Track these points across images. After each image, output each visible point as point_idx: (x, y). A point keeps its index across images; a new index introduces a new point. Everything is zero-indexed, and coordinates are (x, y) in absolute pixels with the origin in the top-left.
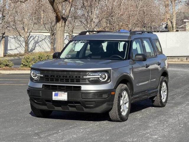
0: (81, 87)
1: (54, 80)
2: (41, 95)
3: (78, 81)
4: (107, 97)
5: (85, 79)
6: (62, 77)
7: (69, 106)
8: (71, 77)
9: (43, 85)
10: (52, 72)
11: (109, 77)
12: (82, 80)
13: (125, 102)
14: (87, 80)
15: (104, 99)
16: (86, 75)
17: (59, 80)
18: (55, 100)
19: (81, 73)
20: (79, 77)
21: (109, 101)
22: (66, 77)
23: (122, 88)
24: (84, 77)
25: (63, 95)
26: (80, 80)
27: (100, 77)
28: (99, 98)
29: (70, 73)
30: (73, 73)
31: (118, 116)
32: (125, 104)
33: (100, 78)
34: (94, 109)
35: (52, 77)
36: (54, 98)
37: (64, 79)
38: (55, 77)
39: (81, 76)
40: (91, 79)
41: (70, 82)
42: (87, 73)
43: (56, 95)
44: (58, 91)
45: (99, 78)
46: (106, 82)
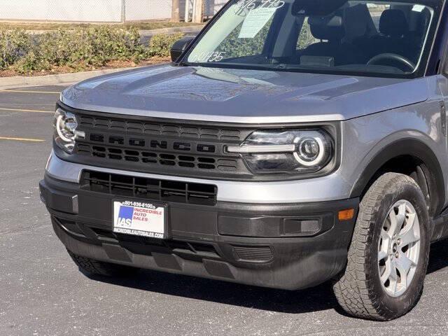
0: (216, 187)
1: (124, 154)
2: (76, 209)
3: (207, 163)
4: (318, 230)
5: (234, 157)
6: (148, 147)
7: (179, 255)
8: (181, 146)
9: (84, 171)
10: (117, 123)
11: (331, 152)
12: (222, 162)
13: (402, 244)
14: (240, 161)
15: (306, 240)
16: (238, 143)
17: (140, 156)
18: (122, 231)
19: (220, 134)
20: (212, 149)
21: (326, 246)
22: (164, 145)
23: (389, 192)
24: (230, 149)
25: (149, 216)
26: (213, 161)
27: (297, 150)
28: (287, 235)
29: (181, 130)
30: (191, 130)
31: (370, 302)
32: (405, 249)
33: (295, 154)
34: (271, 274)
35: (116, 143)
36: (121, 225)
37: (158, 154)
38: (126, 143)
39: (219, 147)
40: (260, 157)
41: (177, 166)
42: (244, 134)
43: (126, 214)
44: (134, 200)
45: (291, 153)
46: (315, 173)
